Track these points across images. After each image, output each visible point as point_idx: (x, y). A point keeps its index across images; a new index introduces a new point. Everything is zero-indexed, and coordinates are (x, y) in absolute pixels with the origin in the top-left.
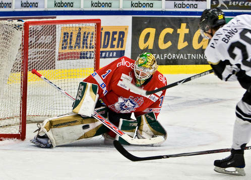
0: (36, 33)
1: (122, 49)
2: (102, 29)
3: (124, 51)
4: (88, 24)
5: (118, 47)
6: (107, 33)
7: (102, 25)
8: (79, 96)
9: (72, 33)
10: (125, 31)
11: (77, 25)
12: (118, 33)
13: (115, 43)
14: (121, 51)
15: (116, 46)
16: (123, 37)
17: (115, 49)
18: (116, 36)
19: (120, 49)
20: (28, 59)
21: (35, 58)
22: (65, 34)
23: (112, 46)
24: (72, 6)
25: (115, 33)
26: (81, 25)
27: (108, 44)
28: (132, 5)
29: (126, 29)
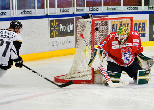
0: (98, 25)
1: (144, 32)
2: (133, 22)
3: (145, 33)
4: (126, 20)
5: (142, 31)
6: (136, 24)
7: (133, 20)
8: (93, 57)
9: (117, 24)
10: (145, 22)
11: (120, 20)
12: (142, 24)
13: (140, 29)
14: (144, 33)
15: (141, 31)
16: (145, 26)
17: (141, 32)
18: (141, 25)
19: (143, 32)
20: (94, 39)
21: (98, 38)
22: (114, 25)
23: (139, 31)
24: (117, 10)
25: (140, 24)
26: (122, 20)
27: (136, 29)
28: (149, 8)
29: (146, 21)
